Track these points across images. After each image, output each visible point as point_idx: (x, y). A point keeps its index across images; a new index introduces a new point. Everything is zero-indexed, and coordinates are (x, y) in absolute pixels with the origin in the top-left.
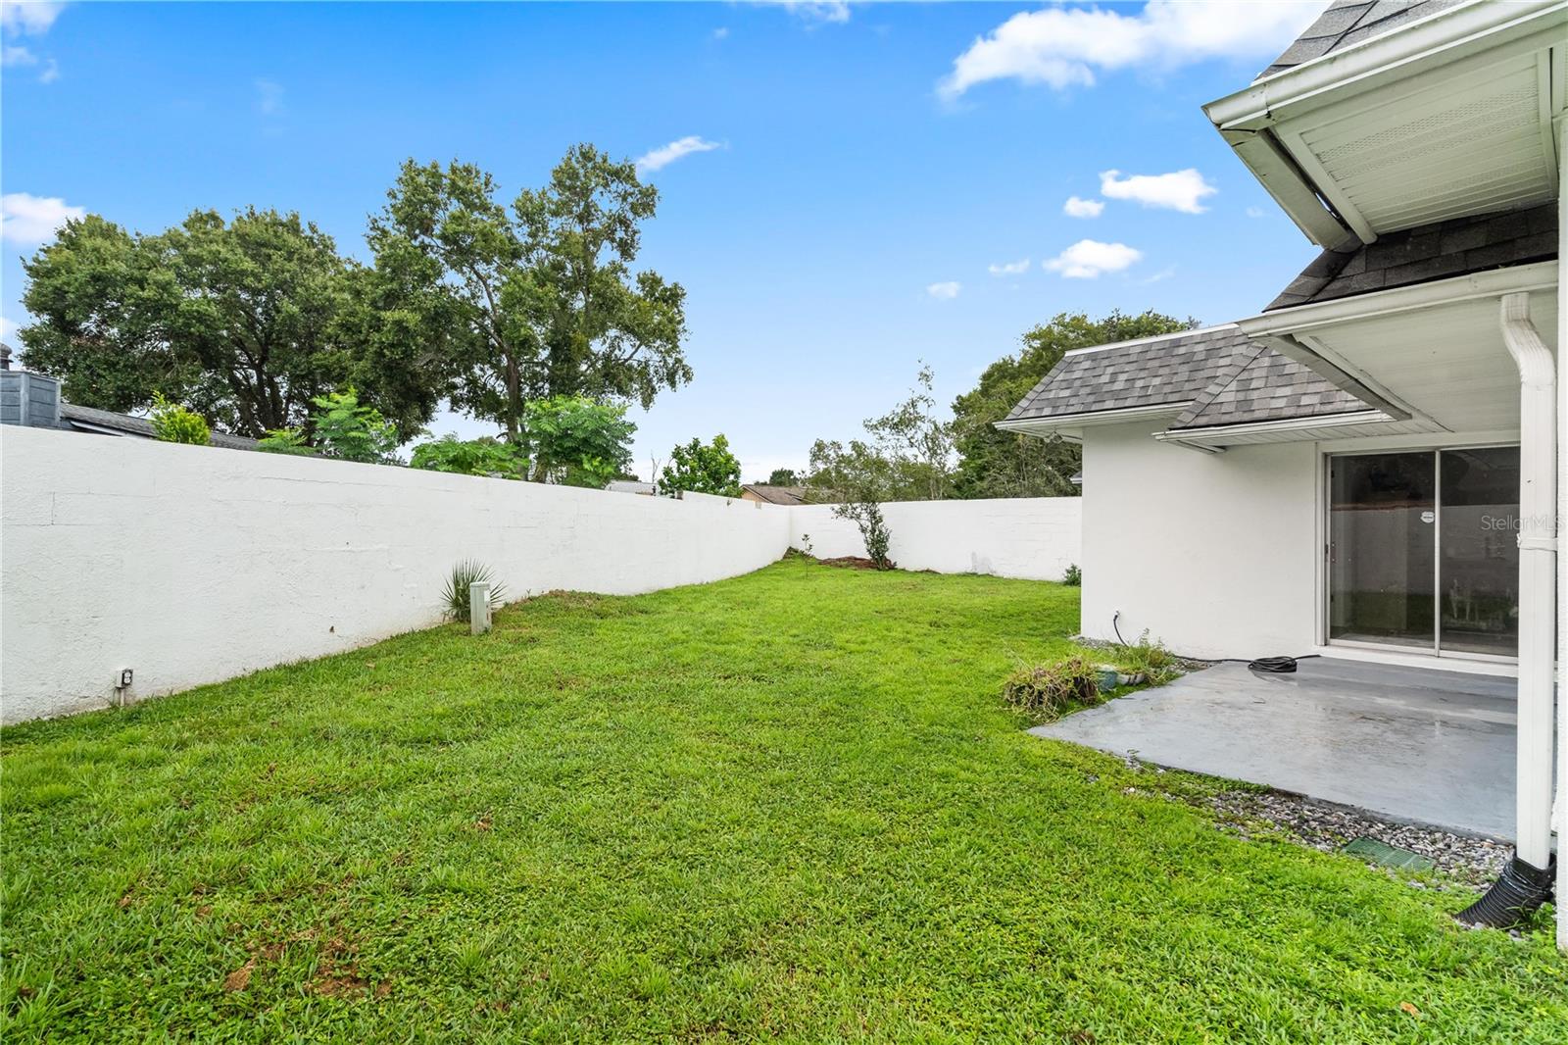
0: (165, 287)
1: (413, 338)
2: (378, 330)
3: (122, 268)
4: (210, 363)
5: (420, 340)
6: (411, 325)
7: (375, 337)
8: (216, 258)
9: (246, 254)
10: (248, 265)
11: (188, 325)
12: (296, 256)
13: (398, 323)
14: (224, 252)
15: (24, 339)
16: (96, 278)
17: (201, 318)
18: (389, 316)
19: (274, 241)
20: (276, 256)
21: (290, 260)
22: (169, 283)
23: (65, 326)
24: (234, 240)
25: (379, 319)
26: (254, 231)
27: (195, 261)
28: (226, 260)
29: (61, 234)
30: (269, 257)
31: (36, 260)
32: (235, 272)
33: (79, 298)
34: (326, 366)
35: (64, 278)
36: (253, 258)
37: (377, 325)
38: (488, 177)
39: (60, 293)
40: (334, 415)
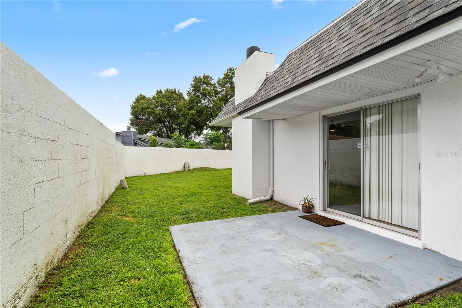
0: (152, 109)
1: (195, 116)
2: (188, 115)
3: (146, 105)
4: (160, 122)
5: (196, 116)
6: (194, 114)
7: (188, 117)
8: (161, 102)
9: (166, 100)
10: (167, 102)
11: (156, 116)
12: (175, 99)
13: (192, 114)
14: (163, 100)
15: (131, 120)
16: (142, 108)
17: (158, 114)
18: (190, 112)
19: (171, 96)
20: (172, 99)
21: (174, 100)
22: (153, 108)
23: (137, 118)
24: (164, 97)
25: (188, 113)
26: (168, 94)
27: (157, 102)
28: (163, 102)
29: (136, 99)
30: (170, 100)
31: (132, 105)
32: (164, 104)
33: (139, 112)
34: (181, 122)
35: (137, 109)
36: (167, 100)
37: (188, 114)
38: (211, 77)
39: (136, 112)
40: (175, 137)
